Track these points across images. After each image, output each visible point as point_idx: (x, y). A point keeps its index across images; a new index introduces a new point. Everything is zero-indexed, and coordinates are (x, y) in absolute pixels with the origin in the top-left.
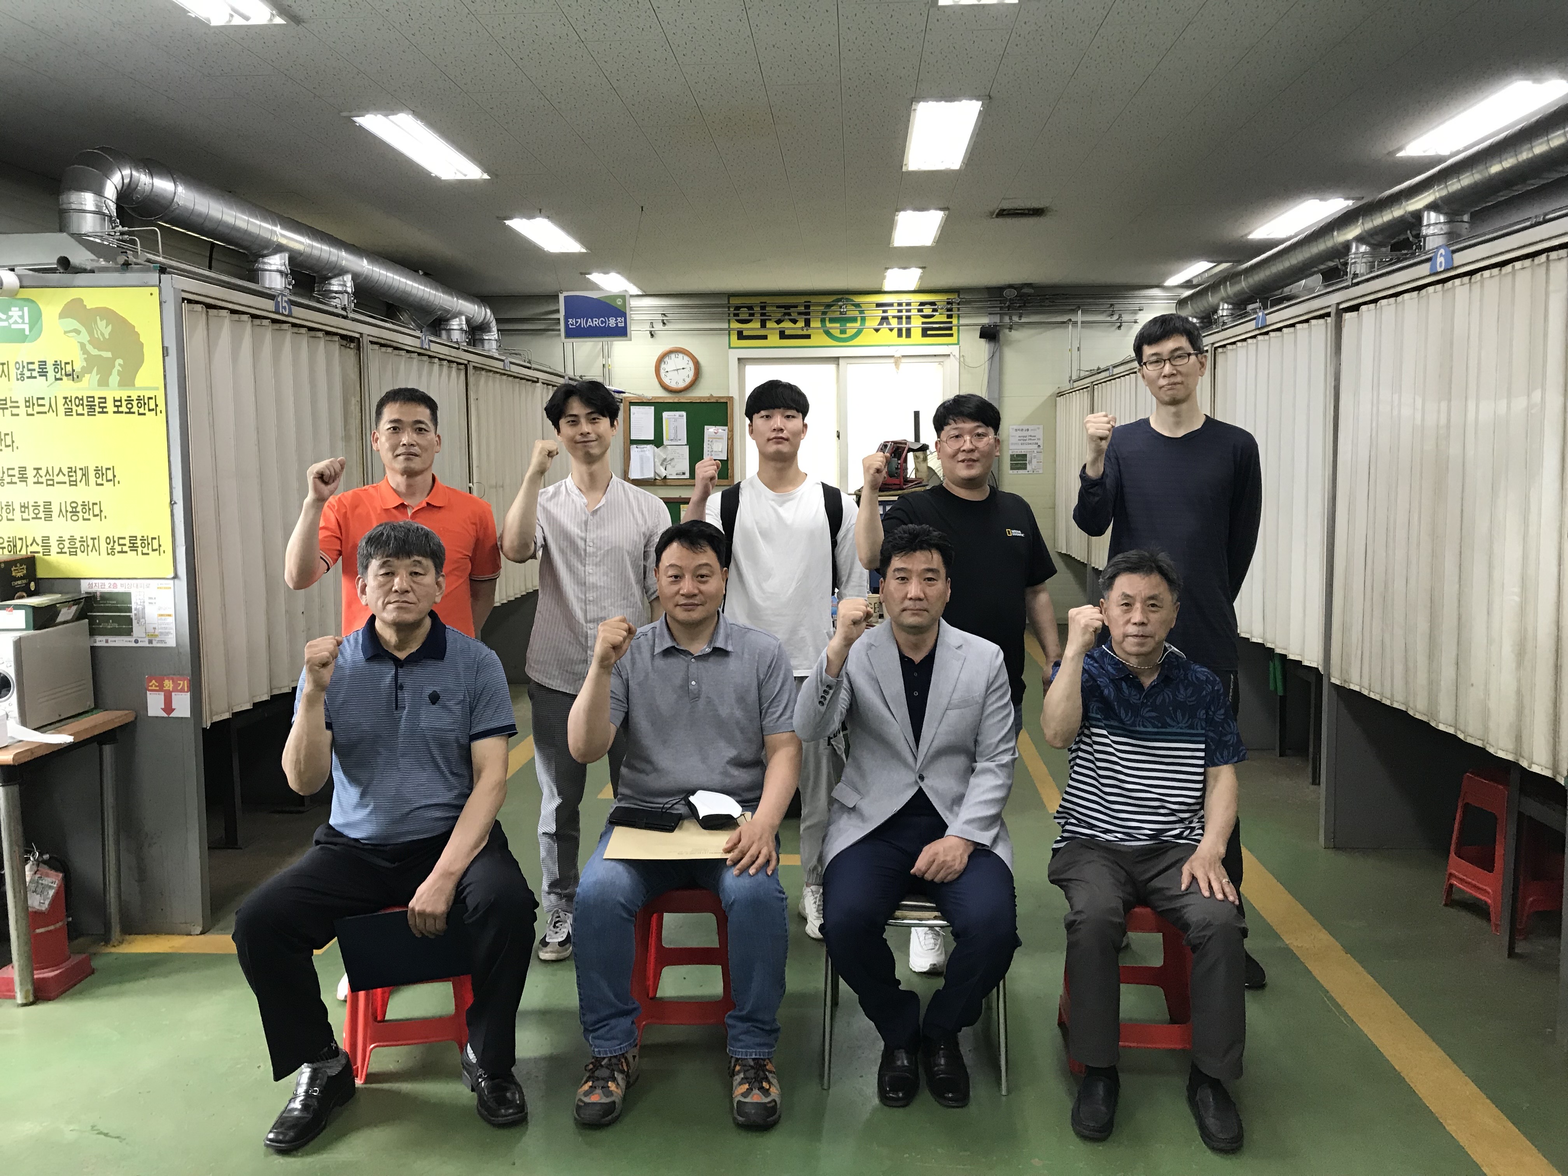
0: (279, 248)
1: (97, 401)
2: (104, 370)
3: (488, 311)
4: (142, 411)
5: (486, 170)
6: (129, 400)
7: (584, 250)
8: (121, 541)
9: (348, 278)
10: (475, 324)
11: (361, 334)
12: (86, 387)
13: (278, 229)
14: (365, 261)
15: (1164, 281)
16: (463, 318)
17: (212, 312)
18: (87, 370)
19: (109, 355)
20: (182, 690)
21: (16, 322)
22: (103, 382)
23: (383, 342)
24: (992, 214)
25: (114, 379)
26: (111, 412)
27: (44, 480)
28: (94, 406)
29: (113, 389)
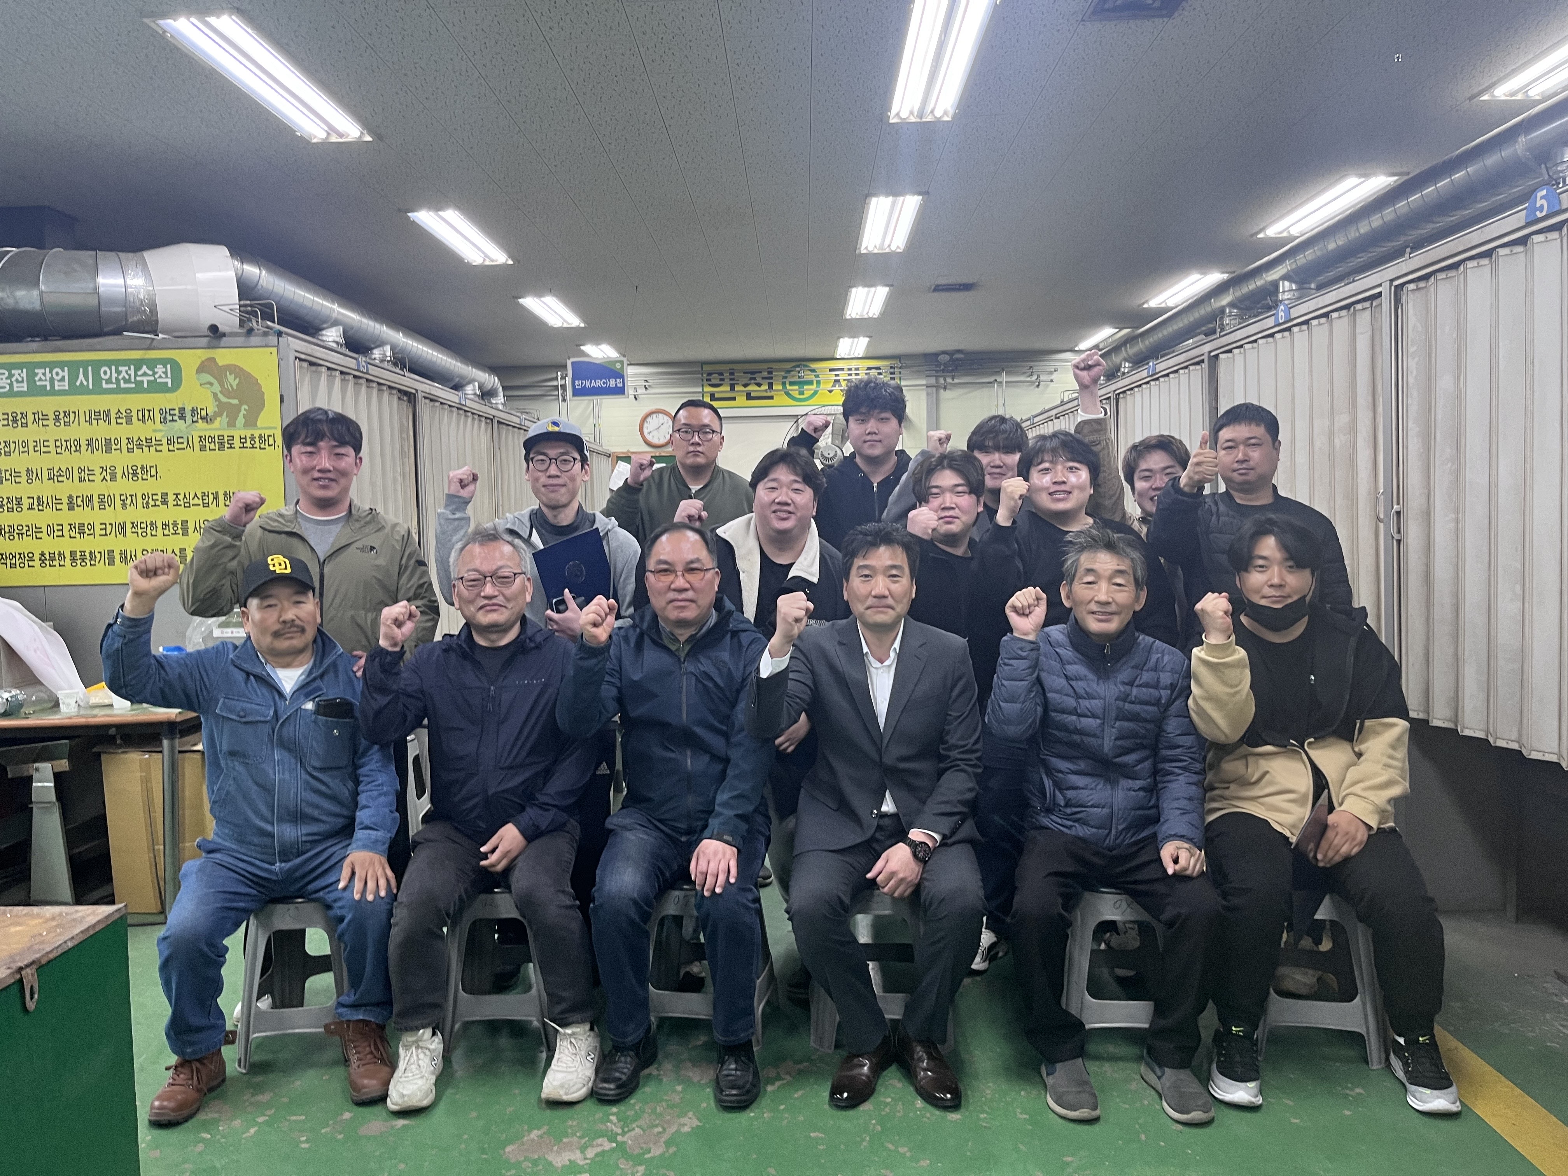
0: (335, 323)
1: (226, 439)
2: (232, 414)
3: (496, 378)
4: (262, 446)
5: (511, 256)
7: (582, 325)
9: (388, 348)
10: (485, 390)
11: (417, 390)
12: (218, 427)
13: (335, 307)
14: (401, 334)
15: (1076, 346)
16: (476, 384)
17: (314, 368)
18: (218, 414)
19: (236, 402)
21: (160, 377)
22: (231, 424)
23: (432, 397)
24: (930, 289)
25: (240, 420)
26: (237, 448)
27: (182, 503)
28: (222, 443)
29: (240, 429)
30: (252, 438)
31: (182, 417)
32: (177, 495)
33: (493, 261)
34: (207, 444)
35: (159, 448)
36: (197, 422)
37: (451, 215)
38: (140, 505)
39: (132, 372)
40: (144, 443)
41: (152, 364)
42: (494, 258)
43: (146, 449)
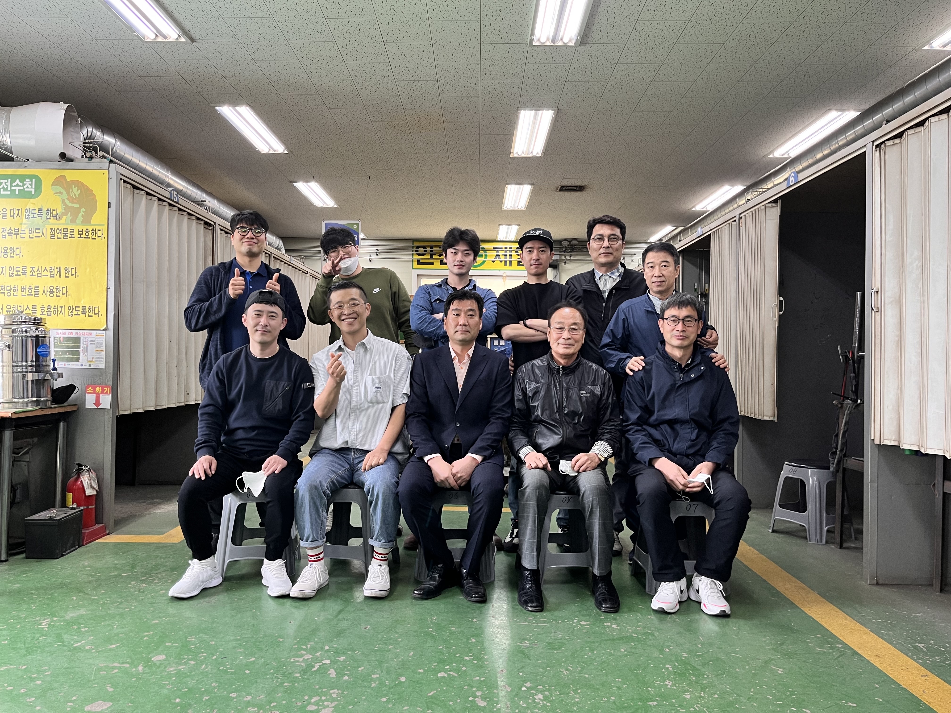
1: (69, 231)
2: (75, 213)
3: (281, 242)
4: (94, 237)
5: (287, 148)
7: (336, 206)
8: (77, 309)
11: (215, 223)
12: (64, 223)
17: (136, 191)
18: (64, 214)
19: (77, 206)
20: (107, 393)
21: (27, 187)
22: (73, 221)
24: (557, 189)
25: (80, 219)
26: (76, 238)
27: (36, 274)
28: (67, 234)
29: (78, 225)
30: (87, 231)
31: (40, 215)
32: (33, 268)
33: (275, 151)
34: (56, 234)
35: (23, 235)
36: (50, 219)
37: (245, 110)
38: (7, 274)
39: (9, 184)
40: (13, 232)
41: (22, 178)
42: (275, 149)
43: (14, 236)
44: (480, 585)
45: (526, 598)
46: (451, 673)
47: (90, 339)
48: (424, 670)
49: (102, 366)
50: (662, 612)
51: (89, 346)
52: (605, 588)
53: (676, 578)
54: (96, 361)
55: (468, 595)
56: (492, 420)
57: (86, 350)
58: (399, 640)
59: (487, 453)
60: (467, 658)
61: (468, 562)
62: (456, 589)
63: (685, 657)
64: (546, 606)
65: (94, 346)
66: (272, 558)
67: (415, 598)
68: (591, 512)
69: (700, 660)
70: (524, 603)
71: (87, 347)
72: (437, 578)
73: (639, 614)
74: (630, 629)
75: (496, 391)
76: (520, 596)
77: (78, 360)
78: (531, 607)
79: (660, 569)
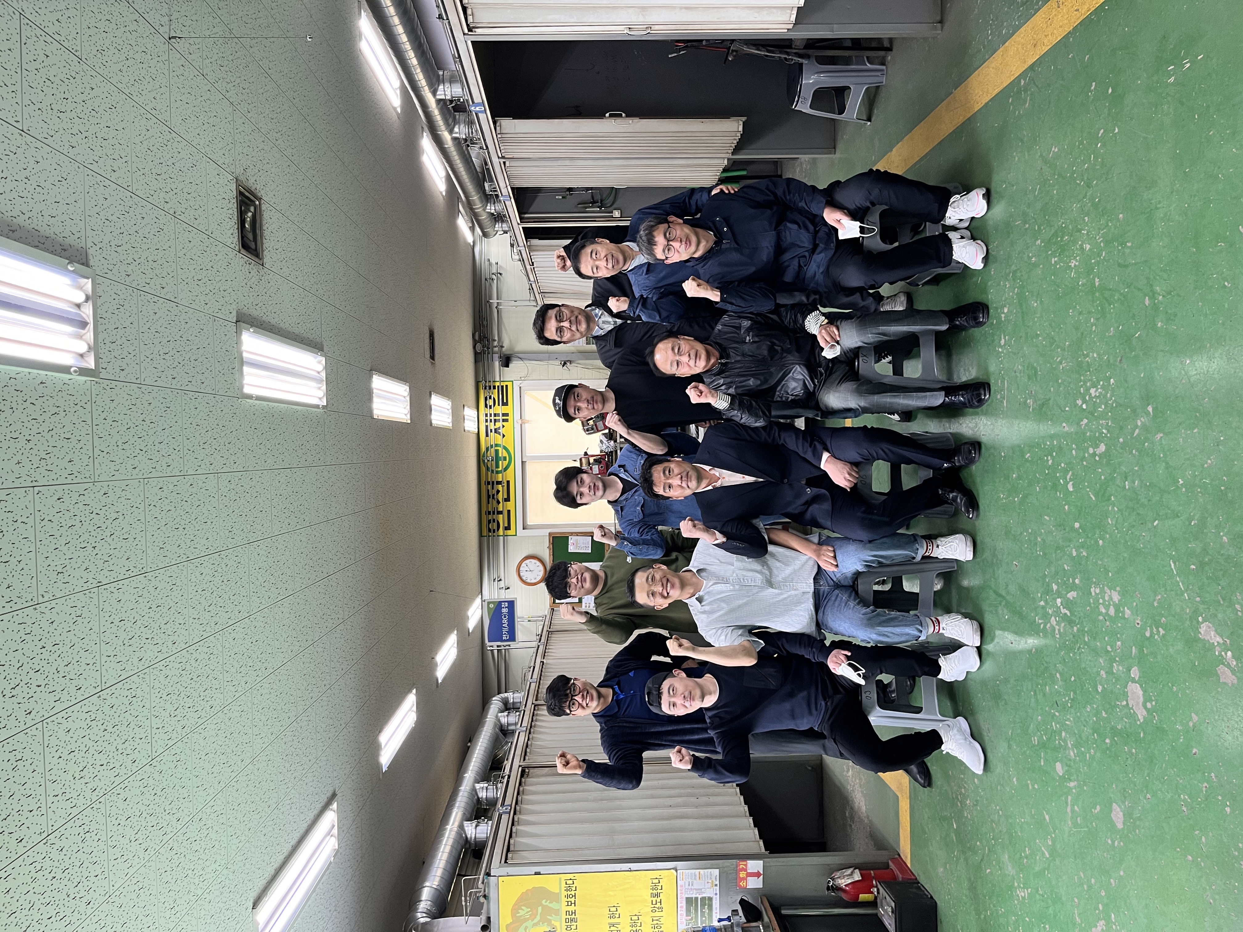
0: (461, 827)
1: (568, 917)
2: (548, 911)
3: (494, 699)
4: (574, 889)
5: (410, 691)
6: (568, 896)
7: (456, 632)
8: (654, 903)
9: (478, 786)
10: (503, 707)
11: (520, 766)
12: (560, 922)
13: (449, 827)
14: (466, 775)
15: (469, 244)
16: (500, 714)
17: (512, 848)
18: (549, 923)
19: (540, 909)
20: (746, 865)
22: (557, 912)
23: (523, 754)
24: (432, 363)
25: (554, 905)
26: (575, 908)
28: (571, 918)
29: (561, 906)
33: (414, 704)
37: (383, 738)
42: (411, 704)
44: (960, 449)
45: (974, 401)
46: (1068, 477)
47: (687, 887)
48: (1065, 505)
49: (716, 872)
50: (986, 260)
51: (695, 887)
52: (961, 318)
53: (948, 243)
54: (711, 878)
55: (972, 461)
56: (782, 442)
57: (699, 890)
58: (1030, 531)
59: (819, 447)
60: (1050, 462)
61: (936, 461)
62: (964, 474)
63: (1041, 242)
64: (982, 378)
65: (695, 881)
66: (938, 669)
67: (978, 516)
68: (884, 334)
69: (1044, 228)
70: (981, 402)
71: (696, 889)
72: (954, 494)
73: (989, 283)
74: (1009, 294)
75: (749, 438)
76: (971, 407)
77: (710, 899)
78: (985, 395)
79: (940, 261)
